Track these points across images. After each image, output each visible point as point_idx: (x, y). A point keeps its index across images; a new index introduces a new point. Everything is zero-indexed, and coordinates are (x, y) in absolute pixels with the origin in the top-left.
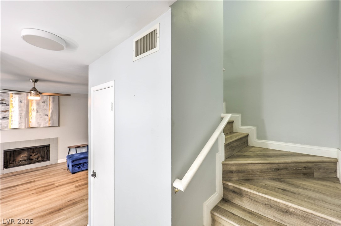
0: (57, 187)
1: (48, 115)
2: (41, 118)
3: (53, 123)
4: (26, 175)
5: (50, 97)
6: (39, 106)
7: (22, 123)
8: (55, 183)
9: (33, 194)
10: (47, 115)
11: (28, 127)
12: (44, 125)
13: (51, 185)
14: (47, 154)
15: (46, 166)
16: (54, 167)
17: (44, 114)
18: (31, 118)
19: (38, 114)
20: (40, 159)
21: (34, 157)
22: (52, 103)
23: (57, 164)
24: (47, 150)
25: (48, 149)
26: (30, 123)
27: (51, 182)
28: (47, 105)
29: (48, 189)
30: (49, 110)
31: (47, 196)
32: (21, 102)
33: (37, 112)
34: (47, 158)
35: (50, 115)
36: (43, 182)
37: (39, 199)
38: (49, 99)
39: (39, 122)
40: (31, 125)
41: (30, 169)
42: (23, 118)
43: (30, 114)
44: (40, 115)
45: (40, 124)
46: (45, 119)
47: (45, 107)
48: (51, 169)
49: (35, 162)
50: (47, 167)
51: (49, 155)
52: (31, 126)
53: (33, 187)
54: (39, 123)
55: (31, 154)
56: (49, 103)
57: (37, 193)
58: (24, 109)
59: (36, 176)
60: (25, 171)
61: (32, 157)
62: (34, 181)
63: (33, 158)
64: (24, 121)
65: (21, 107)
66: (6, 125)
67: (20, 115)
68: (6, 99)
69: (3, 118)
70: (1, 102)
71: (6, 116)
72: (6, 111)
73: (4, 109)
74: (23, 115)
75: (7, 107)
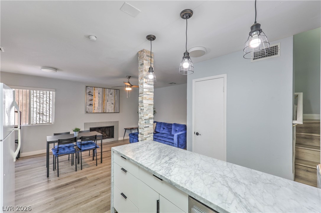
2: (110, 106)
3: (116, 110)
5: (115, 90)
6: (109, 97)
10: (113, 104)
12: (111, 111)
14: (112, 133)
17: (111, 103)
23: (118, 141)
24: (113, 130)
26: (104, 109)
28: (113, 96)
30: (114, 100)
32: (99, 94)
33: (108, 101)
34: (113, 136)
38: (114, 92)
39: (108, 108)
40: (104, 111)
42: (100, 105)
44: (109, 103)
45: (109, 110)
46: (112, 107)
47: (112, 98)
51: (114, 134)
58: (101, 99)
64: (100, 108)
65: (99, 97)
66: (91, 110)
67: (99, 103)
68: (91, 91)
69: (90, 105)
70: (89, 93)
71: (91, 104)
72: (91, 100)
73: (90, 98)
74: (100, 103)
75: (92, 97)
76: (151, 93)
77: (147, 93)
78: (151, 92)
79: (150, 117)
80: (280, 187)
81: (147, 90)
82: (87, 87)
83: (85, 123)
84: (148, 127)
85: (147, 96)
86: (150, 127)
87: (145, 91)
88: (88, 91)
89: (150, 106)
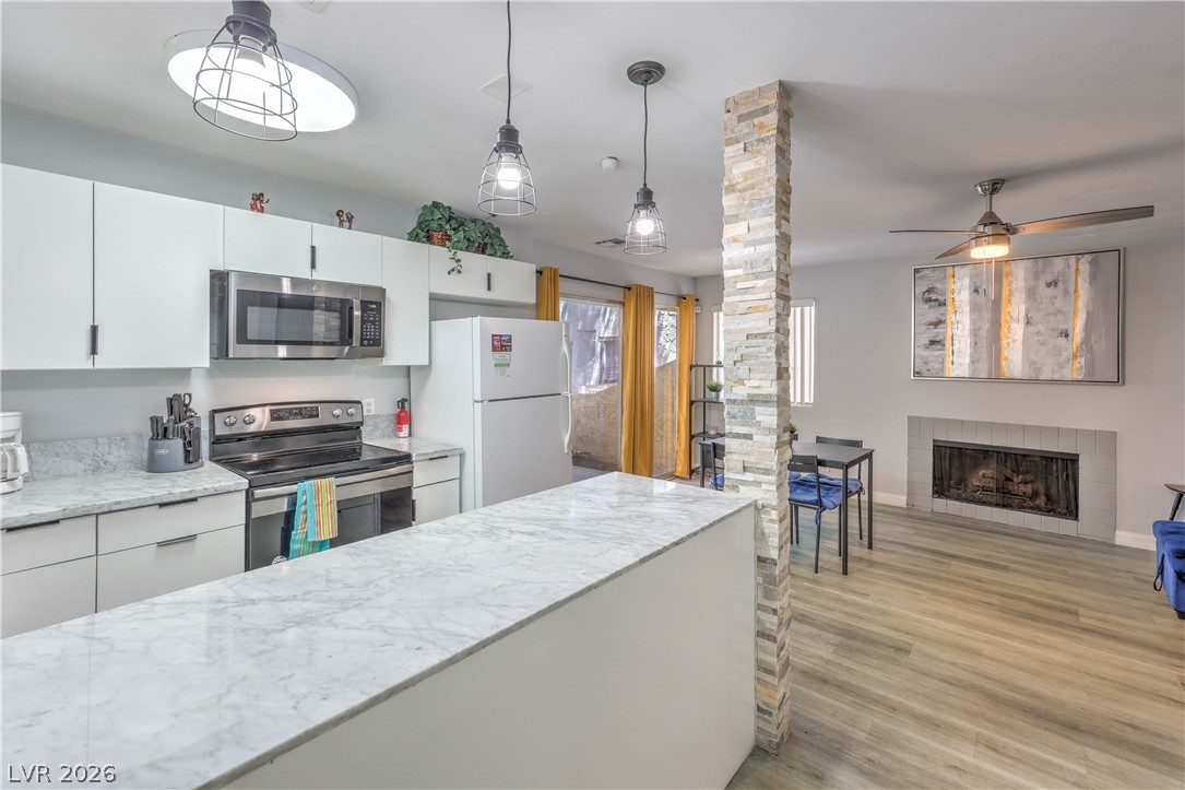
0: (1086, 630)
1: (1070, 332)
2: (1042, 344)
3: (1091, 365)
4: (989, 540)
5: (1078, 261)
6: (1035, 300)
7: (978, 360)
8: (1081, 611)
9: (990, 604)
10: (1067, 336)
11: (996, 378)
12: (1053, 373)
13: (1063, 610)
14: (1066, 489)
15: (1060, 537)
16: (1095, 551)
17: (1053, 330)
18: (1008, 344)
19: (1032, 329)
20: (1041, 501)
21: (1019, 487)
22: (1087, 285)
23: (1114, 546)
24: (1067, 475)
25: (1070, 473)
26: (1004, 363)
27: (1065, 601)
28: (1066, 292)
29: (1047, 621)
30: (1075, 313)
31: (1035, 643)
32: (976, 291)
33: (1028, 323)
34: (1067, 508)
35: (1078, 334)
36: (1033, 584)
37: (1004, 634)
38: (1073, 269)
39: (1034, 358)
40: (1006, 370)
41: (1005, 526)
42: (984, 343)
43: (1004, 330)
44: (1038, 333)
45: (1039, 369)
46: (1058, 351)
47: (1058, 303)
48: (1081, 555)
49: (1021, 508)
50: (1065, 542)
51: (1076, 498)
52: (1007, 375)
53: (995, 583)
54: (1034, 363)
55: (1008, 472)
56: (1076, 286)
57: (1002, 609)
58: (987, 315)
59: (1017, 555)
60: (989, 527)
61: (1010, 486)
62: (1006, 569)
63: (1016, 492)
64: (985, 355)
65: (975, 307)
66: (937, 366)
67: (975, 333)
68: (938, 286)
69: (933, 342)
70: (927, 295)
71: (937, 339)
72: (938, 323)
73: (932, 315)
74: (983, 333)
75: (941, 310)
76: (760, 283)
77: (740, 285)
78: (757, 276)
79: (756, 392)
80: (176, 716)
81: (739, 272)
82: (916, 271)
83: (911, 419)
84: (748, 437)
85: (739, 298)
86: (755, 438)
87: (730, 278)
88: (922, 288)
89: (753, 342)
